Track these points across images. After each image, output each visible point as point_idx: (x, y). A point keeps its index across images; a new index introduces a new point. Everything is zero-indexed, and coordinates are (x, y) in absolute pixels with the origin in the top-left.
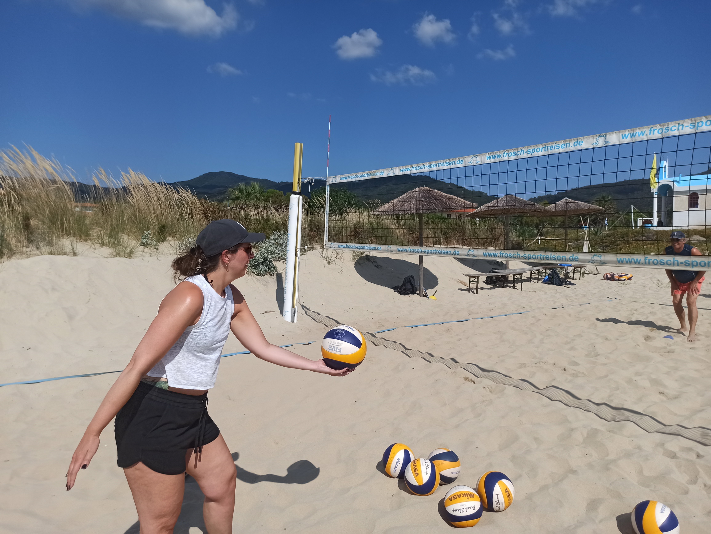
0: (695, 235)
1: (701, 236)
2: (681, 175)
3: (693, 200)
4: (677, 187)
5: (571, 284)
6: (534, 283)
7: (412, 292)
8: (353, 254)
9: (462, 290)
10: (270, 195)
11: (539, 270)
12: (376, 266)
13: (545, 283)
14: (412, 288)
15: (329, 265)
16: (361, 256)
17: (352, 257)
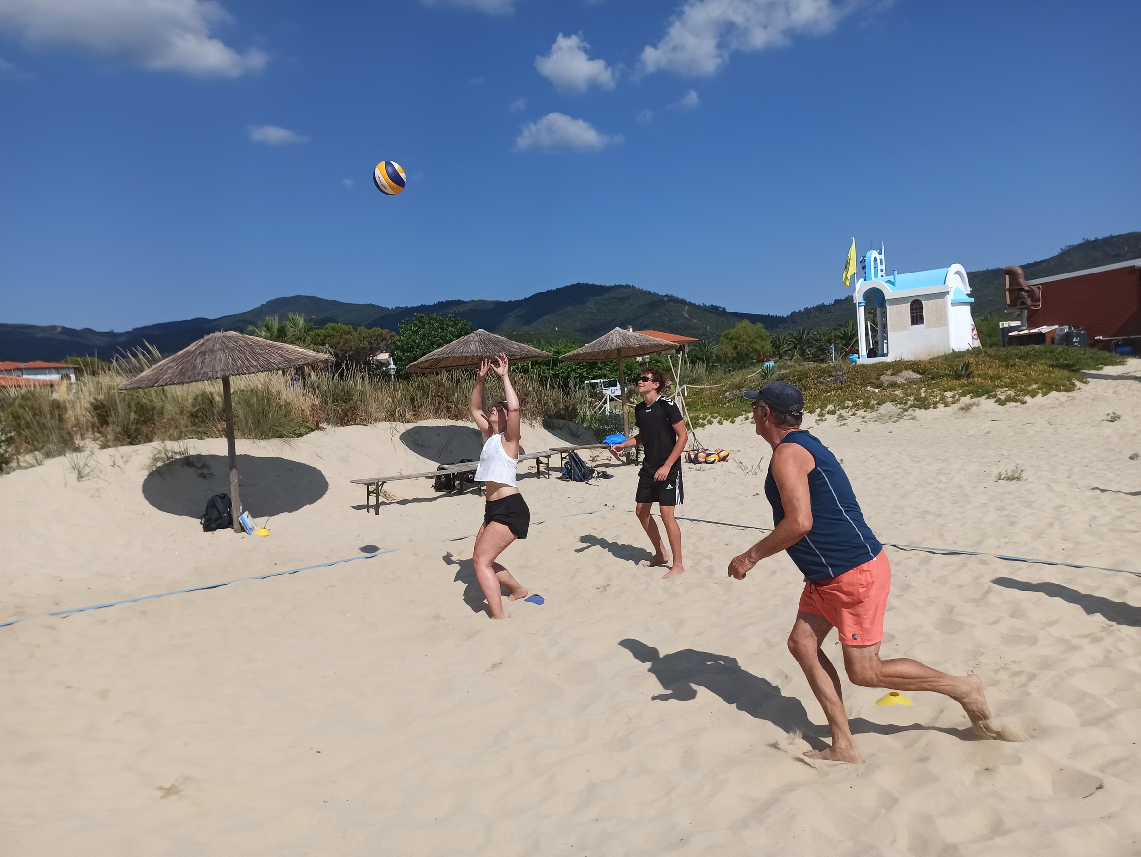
0: (906, 370)
1: (915, 372)
2: (896, 272)
3: (915, 311)
4: (889, 293)
5: (605, 476)
6: (542, 480)
7: (221, 524)
8: (157, 456)
9: (358, 508)
10: (330, 333)
11: (548, 457)
12: (203, 476)
13: (560, 478)
14: (220, 518)
15: (79, 481)
16: (175, 458)
17: (148, 462)
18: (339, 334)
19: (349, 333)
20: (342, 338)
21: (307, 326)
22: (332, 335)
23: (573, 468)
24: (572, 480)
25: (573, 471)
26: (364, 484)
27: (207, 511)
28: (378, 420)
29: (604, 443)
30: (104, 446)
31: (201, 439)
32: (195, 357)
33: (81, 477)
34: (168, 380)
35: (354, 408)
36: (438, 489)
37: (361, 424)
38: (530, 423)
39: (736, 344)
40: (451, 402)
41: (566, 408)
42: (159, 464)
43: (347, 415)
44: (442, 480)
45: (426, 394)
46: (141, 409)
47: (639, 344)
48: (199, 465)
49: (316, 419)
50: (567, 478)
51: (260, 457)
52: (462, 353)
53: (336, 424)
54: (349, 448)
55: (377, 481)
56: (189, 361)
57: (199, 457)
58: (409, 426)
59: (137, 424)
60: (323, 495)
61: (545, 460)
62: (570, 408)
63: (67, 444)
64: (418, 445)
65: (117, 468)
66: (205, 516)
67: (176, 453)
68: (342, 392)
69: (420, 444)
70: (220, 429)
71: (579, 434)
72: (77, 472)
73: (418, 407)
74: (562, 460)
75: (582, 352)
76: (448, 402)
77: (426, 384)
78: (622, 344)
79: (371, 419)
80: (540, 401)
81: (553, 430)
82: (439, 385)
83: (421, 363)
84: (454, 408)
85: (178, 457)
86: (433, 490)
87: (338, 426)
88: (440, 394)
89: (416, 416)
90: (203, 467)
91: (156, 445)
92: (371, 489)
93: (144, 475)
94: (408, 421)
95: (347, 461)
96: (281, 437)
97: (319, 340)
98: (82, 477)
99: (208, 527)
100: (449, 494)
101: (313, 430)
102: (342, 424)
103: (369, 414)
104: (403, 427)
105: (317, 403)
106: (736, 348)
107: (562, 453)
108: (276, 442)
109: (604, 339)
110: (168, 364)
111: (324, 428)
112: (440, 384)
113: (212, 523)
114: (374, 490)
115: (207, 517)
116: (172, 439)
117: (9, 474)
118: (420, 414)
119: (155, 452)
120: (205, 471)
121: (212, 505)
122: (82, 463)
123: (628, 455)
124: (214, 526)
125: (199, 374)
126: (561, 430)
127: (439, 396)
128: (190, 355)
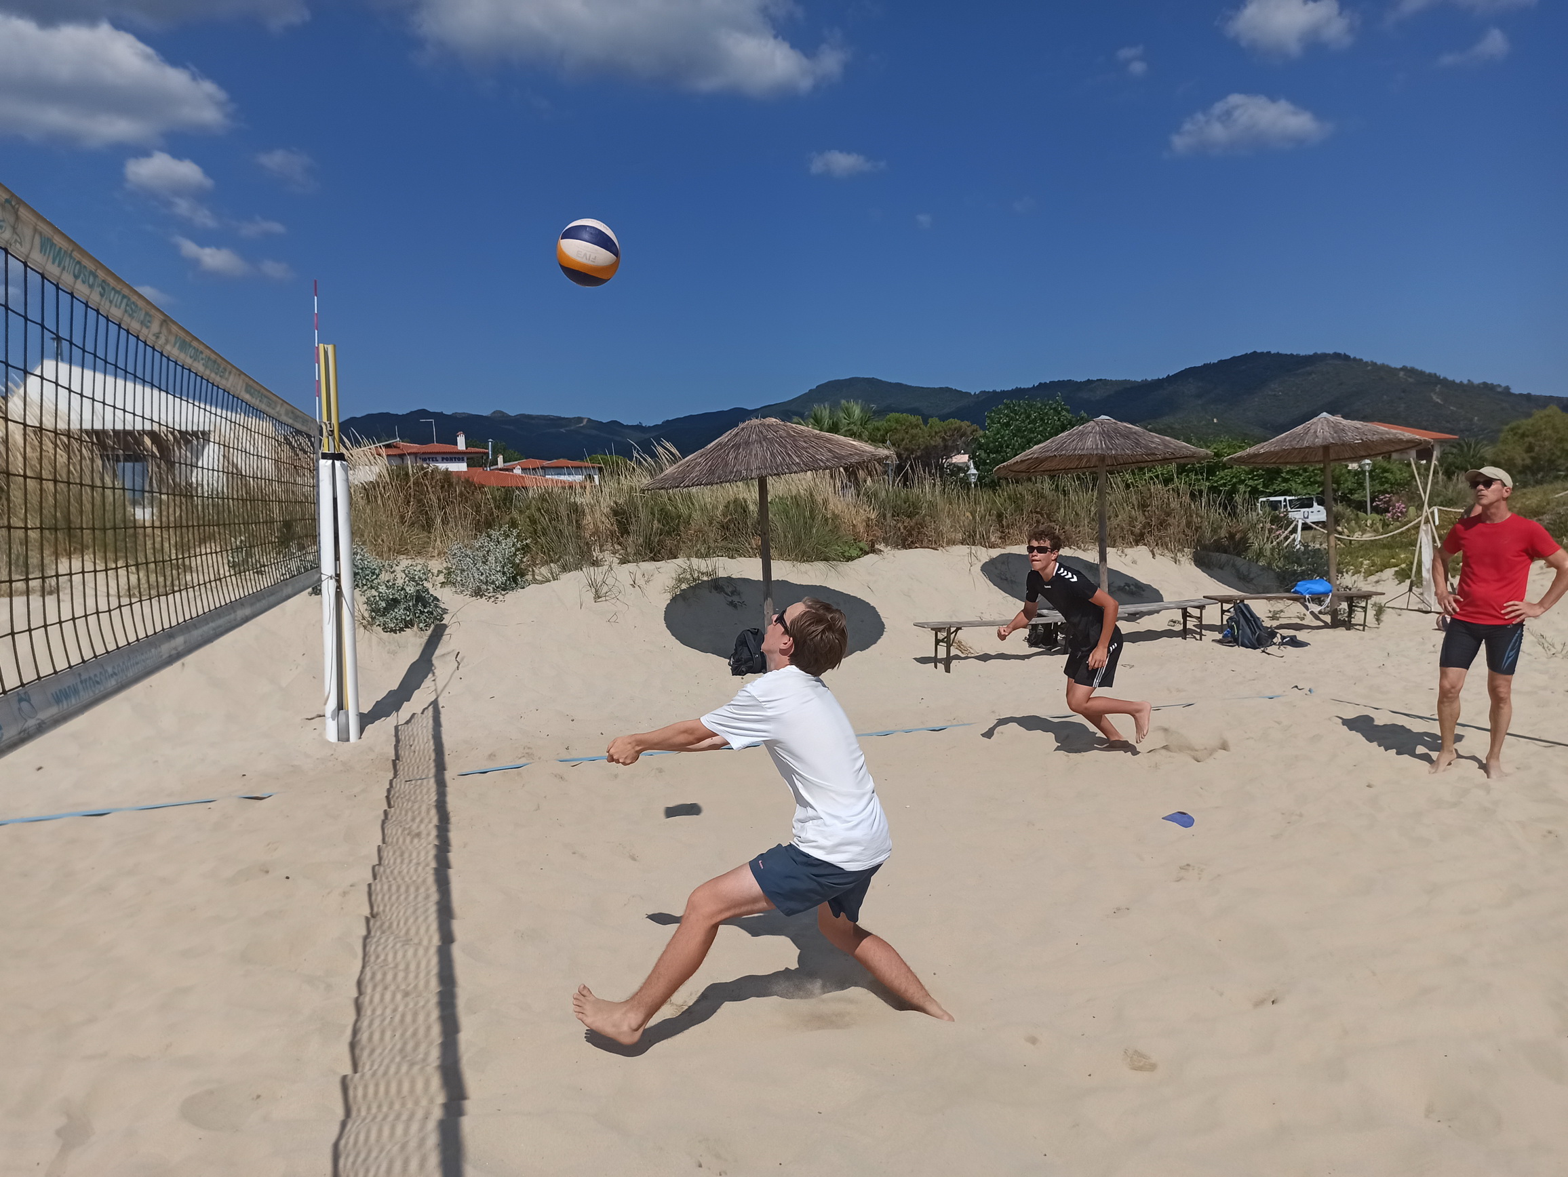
5: (1295, 643)
6: (1190, 642)
7: (751, 667)
8: (681, 577)
9: (923, 660)
10: (892, 426)
11: (1201, 607)
12: (732, 604)
13: (1219, 642)
14: (751, 659)
15: (595, 602)
16: (701, 580)
17: (671, 583)
18: (904, 427)
19: (917, 426)
20: (907, 433)
21: (864, 417)
22: (895, 429)
23: (1241, 627)
24: (1238, 645)
25: (1240, 631)
26: (932, 629)
27: (736, 650)
28: (952, 542)
29: (1294, 592)
30: (623, 561)
31: (732, 557)
32: (727, 451)
33: (597, 597)
34: (696, 479)
35: (921, 525)
36: (1033, 644)
37: (929, 548)
38: (1173, 556)
39: (1530, 443)
40: (1054, 521)
41: (1231, 536)
42: (684, 586)
43: (911, 535)
44: (1039, 631)
45: (1019, 509)
46: (665, 517)
47: (1362, 440)
48: (729, 590)
49: (870, 538)
50: (1230, 642)
51: (800, 585)
52: (1075, 450)
53: (896, 546)
54: (912, 579)
55: (949, 626)
56: (720, 456)
57: (729, 579)
58: (995, 553)
59: (661, 535)
60: (877, 641)
61: (1196, 612)
62: (1238, 536)
63: (585, 558)
64: (1006, 580)
65: (637, 587)
66: (734, 655)
67: (703, 574)
68: (905, 503)
69: (1009, 579)
70: (755, 547)
71: (1252, 576)
72: (594, 590)
73: (1008, 527)
74: (1222, 614)
75: (1262, 451)
76: (1051, 521)
77: (1020, 494)
78: (1333, 438)
79: (943, 542)
80: (1189, 524)
81: (1210, 568)
82: (1038, 497)
83: (1014, 463)
84: (1059, 530)
85: (705, 578)
86: (1026, 644)
87: (899, 549)
88: (1038, 510)
89: (1005, 539)
90: (733, 593)
91: (681, 561)
92: (941, 636)
93: (666, 599)
94: (993, 546)
95: (910, 596)
96: (826, 559)
97: (879, 436)
98: (599, 597)
99: (737, 671)
100: (1048, 652)
101: (867, 553)
102: (905, 547)
103: (940, 534)
104: (986, 554)
105: (873, 517)
106: (1530, 449)
107: (1224, 604)
108: (820, 565)
109: (1300, 431)
110: (696, 459)
111: (881, 551)
112: (1040, 495)
113: (741, 664)
114: (945, 638)
115: (737, 657)
116: (699, 555)
117: (524, 588)
118: (1009, 537)
119: (680, 571)
120: (736, 599)
121: (742, 642)
122: (599, 580)
123: (1334, 613)
124: (744, 669)
125: (731, 472)
126: (1222, 569)
127: (1037, 513)
128: (721, 449)
